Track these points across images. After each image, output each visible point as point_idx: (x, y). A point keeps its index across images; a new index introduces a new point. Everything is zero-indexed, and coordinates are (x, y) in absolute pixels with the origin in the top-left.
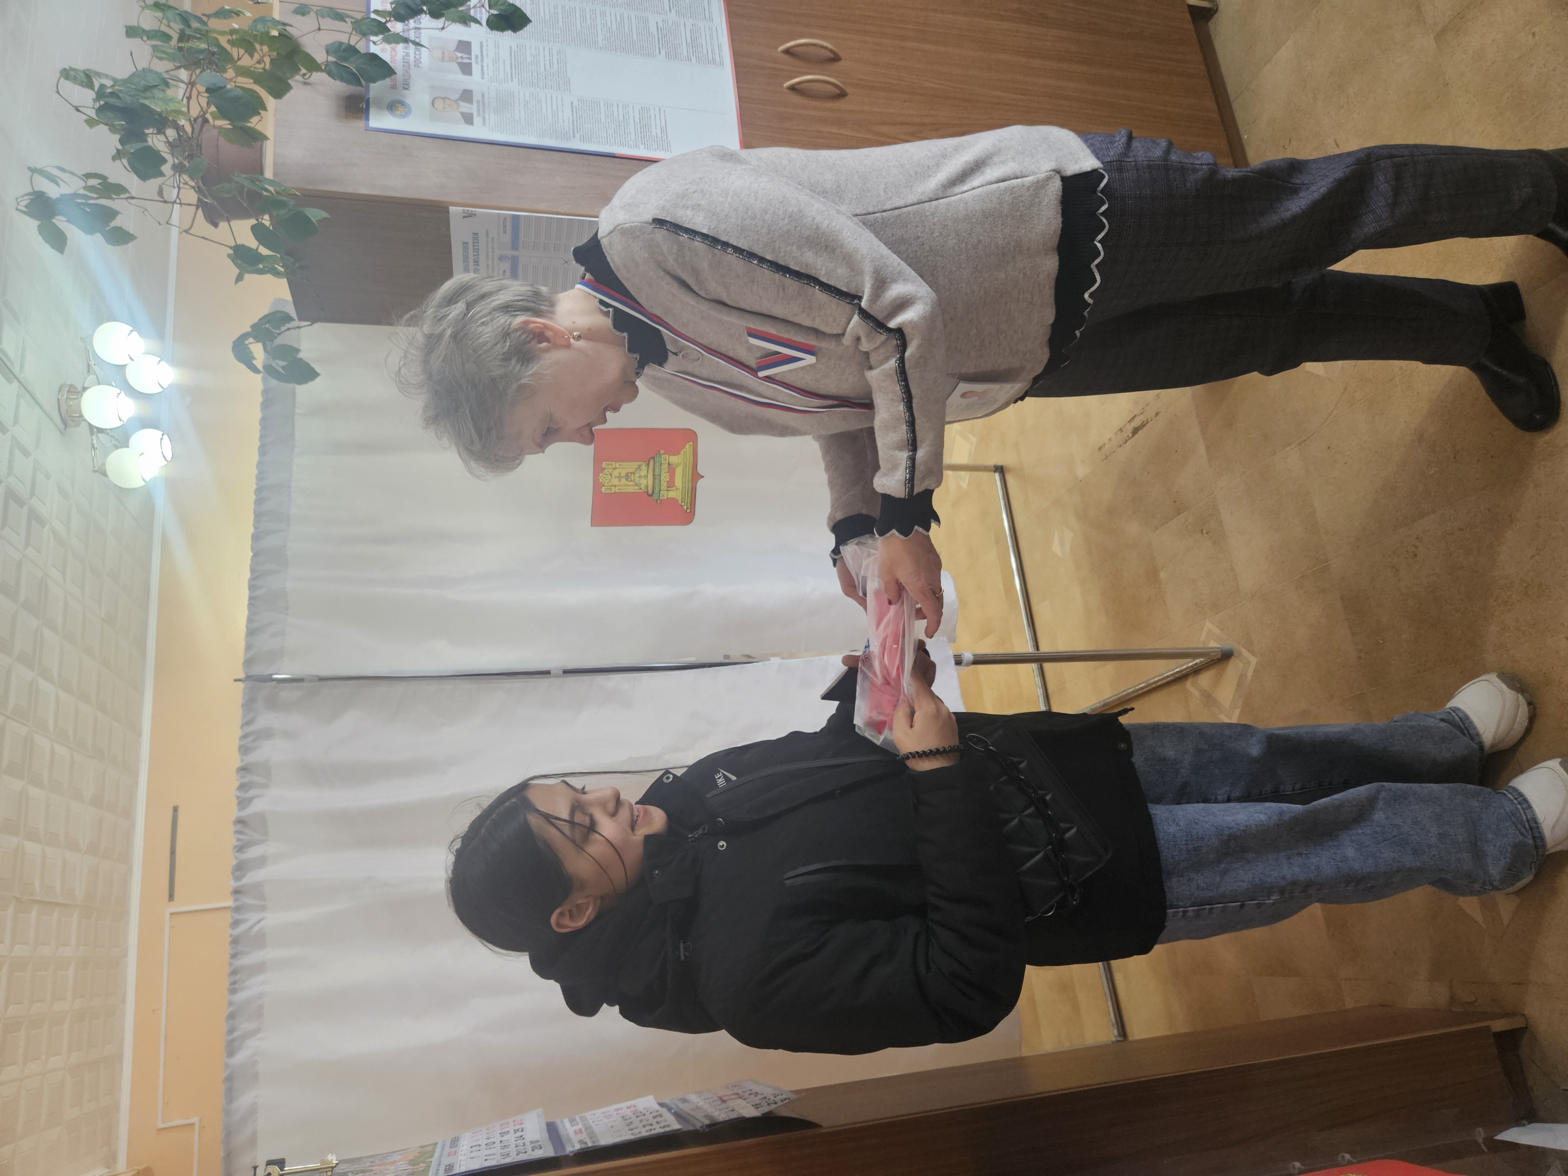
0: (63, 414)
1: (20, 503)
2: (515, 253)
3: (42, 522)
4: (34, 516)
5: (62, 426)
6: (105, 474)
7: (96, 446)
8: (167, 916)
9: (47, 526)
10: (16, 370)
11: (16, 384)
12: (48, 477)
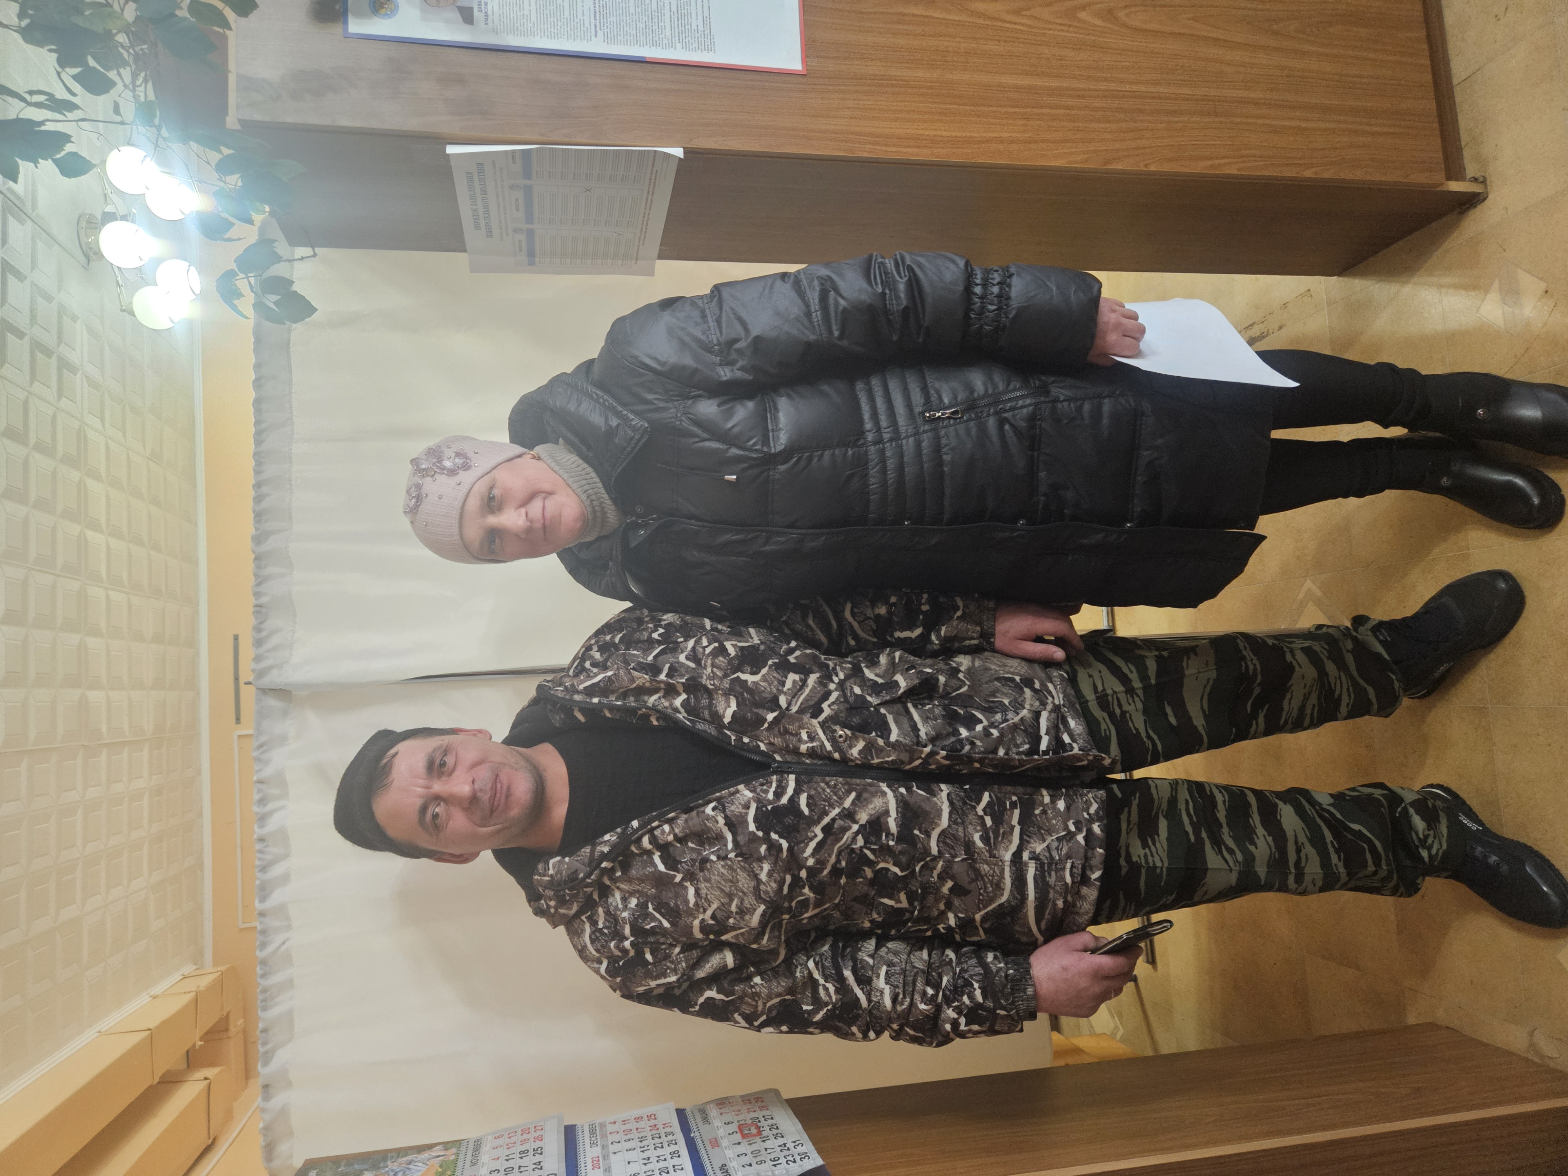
0: (85, 249)
1: (48, 352)
2: (527, 182)
3: (73, 370)
4: (64, 365)
5: (83, 260)
6: (132, 313)
7: (120, 283)
8: (236, 737)
9: (80, 372)
10: (29, 210)
11: (29, 223)
12: (74, 318)
